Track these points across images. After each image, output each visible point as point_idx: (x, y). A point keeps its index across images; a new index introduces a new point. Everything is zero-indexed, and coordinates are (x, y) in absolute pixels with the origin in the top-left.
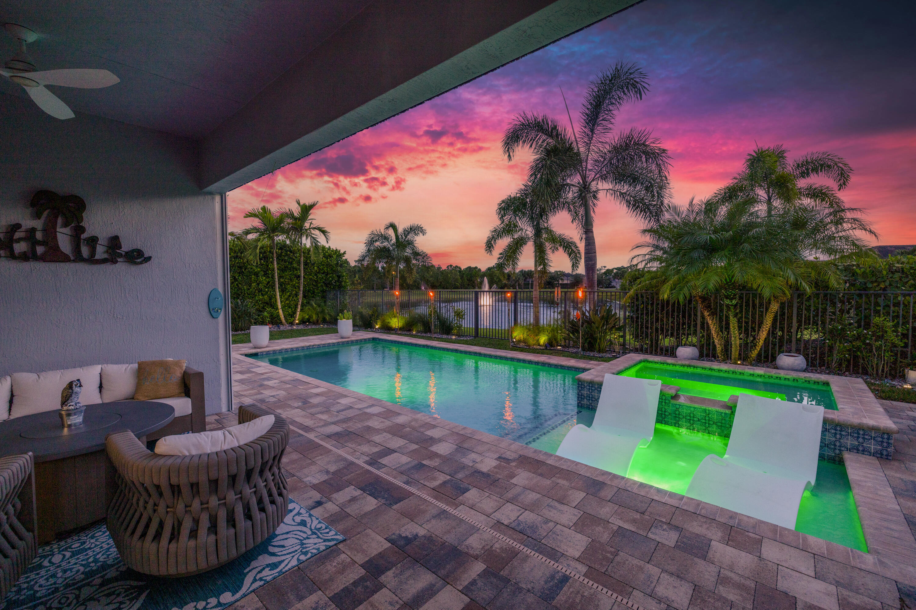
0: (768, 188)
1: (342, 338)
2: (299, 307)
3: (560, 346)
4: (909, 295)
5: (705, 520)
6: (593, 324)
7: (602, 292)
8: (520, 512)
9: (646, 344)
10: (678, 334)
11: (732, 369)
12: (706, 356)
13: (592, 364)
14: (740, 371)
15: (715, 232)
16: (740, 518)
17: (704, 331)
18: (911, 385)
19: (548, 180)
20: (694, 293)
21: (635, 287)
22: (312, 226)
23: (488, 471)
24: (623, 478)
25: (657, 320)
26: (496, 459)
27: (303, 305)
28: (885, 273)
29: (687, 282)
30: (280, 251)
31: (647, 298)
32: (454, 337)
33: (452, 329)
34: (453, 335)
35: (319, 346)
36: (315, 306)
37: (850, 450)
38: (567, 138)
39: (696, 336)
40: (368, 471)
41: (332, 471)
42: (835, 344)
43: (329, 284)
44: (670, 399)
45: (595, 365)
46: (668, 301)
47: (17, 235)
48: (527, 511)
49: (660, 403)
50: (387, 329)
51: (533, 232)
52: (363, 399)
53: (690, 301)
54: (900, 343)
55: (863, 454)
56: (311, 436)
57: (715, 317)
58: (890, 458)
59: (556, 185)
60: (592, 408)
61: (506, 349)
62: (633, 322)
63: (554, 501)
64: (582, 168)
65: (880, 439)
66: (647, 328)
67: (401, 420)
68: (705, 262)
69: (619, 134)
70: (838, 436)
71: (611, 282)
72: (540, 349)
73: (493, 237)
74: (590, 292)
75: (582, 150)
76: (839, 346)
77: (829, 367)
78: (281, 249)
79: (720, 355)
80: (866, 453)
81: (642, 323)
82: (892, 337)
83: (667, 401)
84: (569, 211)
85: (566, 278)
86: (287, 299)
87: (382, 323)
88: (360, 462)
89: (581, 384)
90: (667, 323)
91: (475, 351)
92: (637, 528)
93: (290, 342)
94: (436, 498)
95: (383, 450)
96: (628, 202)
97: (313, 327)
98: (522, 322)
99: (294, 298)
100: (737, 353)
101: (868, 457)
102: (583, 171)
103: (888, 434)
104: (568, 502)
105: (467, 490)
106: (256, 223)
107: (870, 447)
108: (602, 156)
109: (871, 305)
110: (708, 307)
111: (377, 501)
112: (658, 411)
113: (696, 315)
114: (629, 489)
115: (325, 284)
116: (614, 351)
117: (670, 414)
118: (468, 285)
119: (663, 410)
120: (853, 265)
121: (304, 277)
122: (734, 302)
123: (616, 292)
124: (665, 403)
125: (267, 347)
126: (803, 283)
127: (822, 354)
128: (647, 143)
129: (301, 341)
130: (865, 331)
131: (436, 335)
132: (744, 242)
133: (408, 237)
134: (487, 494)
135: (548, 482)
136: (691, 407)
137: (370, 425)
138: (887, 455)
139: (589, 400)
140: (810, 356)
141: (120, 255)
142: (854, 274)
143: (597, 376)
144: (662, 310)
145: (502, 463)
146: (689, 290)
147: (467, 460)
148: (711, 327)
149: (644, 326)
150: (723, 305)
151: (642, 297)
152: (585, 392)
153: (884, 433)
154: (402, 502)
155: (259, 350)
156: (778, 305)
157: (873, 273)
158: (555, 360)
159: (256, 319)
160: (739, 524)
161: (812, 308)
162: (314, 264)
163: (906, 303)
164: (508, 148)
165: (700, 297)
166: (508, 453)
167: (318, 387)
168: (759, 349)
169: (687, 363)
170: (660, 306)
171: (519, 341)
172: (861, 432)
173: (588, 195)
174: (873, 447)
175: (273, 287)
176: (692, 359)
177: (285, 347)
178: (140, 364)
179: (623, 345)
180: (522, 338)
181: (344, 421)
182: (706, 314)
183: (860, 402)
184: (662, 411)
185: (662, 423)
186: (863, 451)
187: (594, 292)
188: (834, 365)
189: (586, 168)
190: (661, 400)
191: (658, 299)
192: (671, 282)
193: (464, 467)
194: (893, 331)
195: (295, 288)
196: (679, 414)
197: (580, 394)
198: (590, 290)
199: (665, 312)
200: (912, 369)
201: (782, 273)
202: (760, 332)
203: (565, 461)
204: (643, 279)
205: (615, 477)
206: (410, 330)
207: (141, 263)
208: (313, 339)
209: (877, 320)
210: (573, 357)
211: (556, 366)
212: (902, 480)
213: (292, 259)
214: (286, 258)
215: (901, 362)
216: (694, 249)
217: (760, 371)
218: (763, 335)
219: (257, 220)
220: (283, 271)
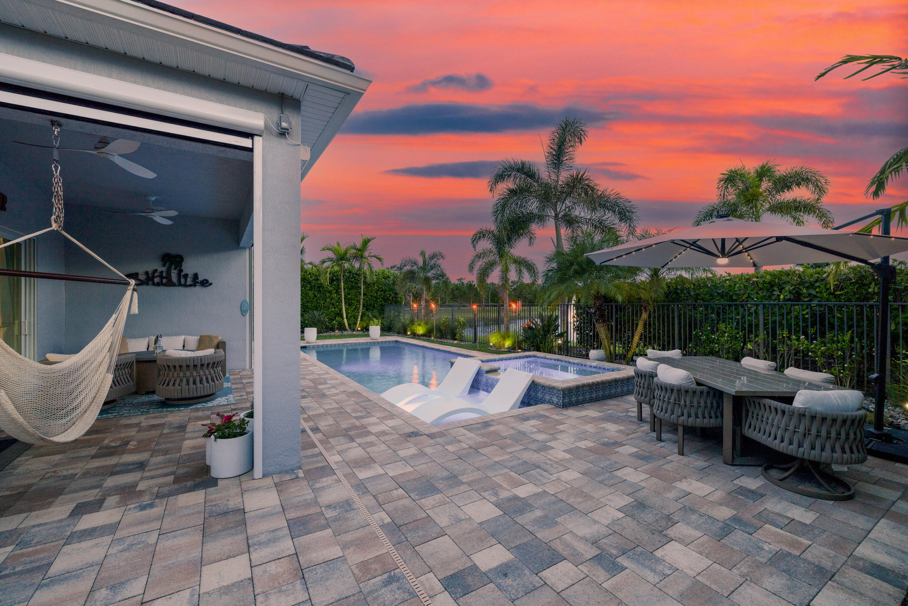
2: (360, 317)
3: (521, 349)
22: (370, 255)
32: (456, 342)
33: (456, 336)
34: (455, 340)
44: (484, 373)
47: (156, 275)
50: (415, 335)
73: (472, 261)
78: (348, 273)
83: (481, 374)
87: (412, 330)
99: (356, 311)
106: (331, 255)
115: (384, 299)
117: (484, 383)
119: (479, 380)
130: (713, 336)
133: (431, 262)
138: (560, 405)
141: (198, 283)
156: (647, 314)
168: (633, 351)
171: (494, 345)
173: (558, 223)
175: (341, 302)
177: (326, 343)
178: (201, 336)
180: (496, 343)
182: (598, 321)
186: (552, 403)
195: (358, 302)
202: (634, 337)
207: (207, 286)
208: (352, 340)
213: (356, 280)
218: (636, 339)
219: (331, 252)
220: (350, 289)
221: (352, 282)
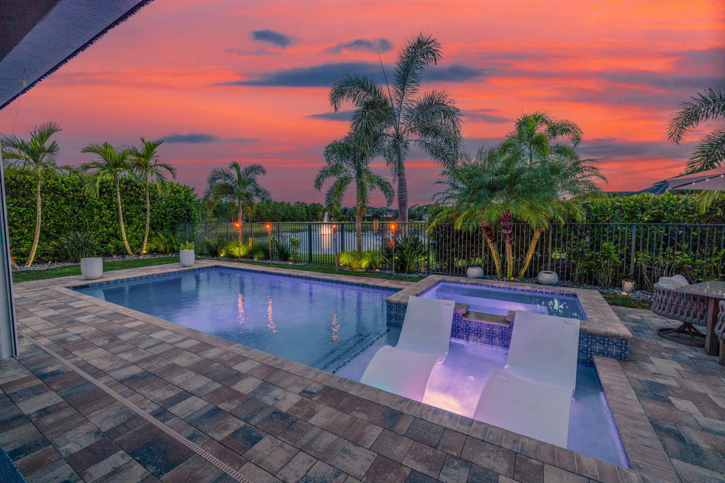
0: (530, 146)
1: (184, 267)
2: (146, 238)
3: (379, 268)
4: (624, 226)
5: (492, 448)
6: (404, 251)
7: (415, 224)
8: (312, 463)
9: (445, 265)
10: (468, 256)
11: (508, 286)
12: (488, 274)
13: (402, 284)
14: (514, 287)
15: (496, 175)
16: (523, 441)
17: (487, 254)
18: (627, 292)
19: (367, 129)
20: (480, 224)
21: (436, 220)
22: (157, 163)
23: (288, 410)
24: (420, 404)
25: (453, 247)
26: (300, 394)
27: (150, 236)
28: (609, 209)
29: (475, 216)
30: (125, 186)
31: (446, 229)
32: (290, 263)
33: (289, 256)
34: (290, 261)
35: (158, 275)
36: (163, 237)
37: (598, 354)
38: (384, 95)
39: (481, 258)
40: (151, 426)
41: (104, 431)
42: (577, 262)
43: (178, 217)
44: (462, 316)
45: (405, 285)
46: (461, 231)
48: (319, 461)
49: (454, 320)
50: (231, 257)
51: (355, 173)
52: (179, 332)
53: (477, 231)
54: (620, 261)
55: (608, 357)
56: (100, 383)
57: (495, 243)
58: (627, 359)
59: (374, 133)
60: (399, 327)
61: (333, 273)
62: (435, 248)
63: (350, 444)
64: (396, 121)
65: (620, 344)
66: (445, 252)
67: (212, 353)
68: (488, 199)
69: (424, 94)
70: (589, 343)
71: (422, 216)
72: (362, 272)
73: (322, 176)
74: (402, 224)
75: (396, 106)
76: (580, 265)
77: (573, 281)
78: (126, 183)
79: (498, 274)
80: (610, 356)
81: (442, 248)
82: (615, 257)
83: (459, 318)
84: (385, 156)
85: (389, 212)
86: (134, 231)
87: (226, 251)
88: (146, 415)
89: (390, 305)
90: (460, 249)
91: (306, 275)
92: (430, 469)
93: (128, 272)
94: (220, 456)
95: (181, 393)
96: (432, 152)
97: (161, 256)
98: (348, 250)
99: (142, 230)
100: (511, 272)
101: (611, 359)
102: (396, 124)
103: (625, 340)
104: (364, 442)
105: (259, 439)
106: (97, 158)
107: (612, 351)
108: (411, 112)
109: (600, 233)
110: (490, 236)
111: (144, 470)
112: (452, 327)
113: (481, 241)
114: (424, 417)
115: (174, 217)
116: (421, 272)
117: (462, 329)
118: (313, 218)
119: (457, 326)
120: (589, 203)
121: (151, 211)
122: (510, 232)
123: (425, 224)
124: (458, 319)
125: (100, 278)
126: (559, 217)
127: (568, 270)
128: (445, 103)
129: (141, 271)
130: (597, 253)
131: (275, 262)
132: (518, 183)
133: (250, 175)
134: (280, 442)
135: (347, 418)
136: (478, 323)
137: (176, 363)
138: (625, 357)
139: (397, 319)
140: (560, 271)
142: (589, 210)
143: (403, 298)
144: (457, 238)
145: (305, 398)
146: (477, 222)
147: (268, 400)
148: (493, 251)
149: (443, 251)
150: (500, 233)
151: (442, 227)
152: (393, 312)
153: (623, 339)
154: (176, 468)
155: (89, 282)
156: (540, 234)
157: (602, 210)
158: (372, 282)
159: (97, 251)
160: (522, 450)
161: (562, 236)
162: (162, 198)
163: (623, 231)
164: (335, 101)
165: (485, 228)
166: (314, 385)
167: (136, 320)
168: (526, 269)
169: (475, 281)
170: (455, 235)
171: (345, 265)
172: (606, 339)
173: (401, 144)
174: (614, 351)
175: (118, 220)
176: (478, 278)
177: (120, 277)
179: (428, 266)
180: (348, 263)
181: (147, 360)
182: (489, 241)
183: (602, 312)
184: (455, 327)
185: (455, 337)
186: (608, 354)
187: (405, 224)
188: (576, 278)
189: (399, 121)
190: (454, 318)
191: (453, 230)
192: (463, 215)
193: (263, 407)
194: (615, 253)
195: (143, 221)
196: (469, 329)
197: (389, 314)
198: (402, 222)
199: (458, 239)
200: (626, 281)
201: (544, 208)
202: (527, 255)
203: (367, 390)
204: (442, 213)
205: (412, 403)
206: (252, 258)
208: (155, 269)
209: (605, 244)
210: (388, 279)
211: (373, 287)
212: (639, 379)
213: (138, 193)
214: (132, 193)
215: (619, 275)
216: (481, 188)
217: (528, 287)
218: (529, 257)
219: (98, 155)
220: (128, 204)
221: (131, 196)
